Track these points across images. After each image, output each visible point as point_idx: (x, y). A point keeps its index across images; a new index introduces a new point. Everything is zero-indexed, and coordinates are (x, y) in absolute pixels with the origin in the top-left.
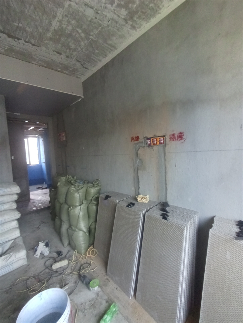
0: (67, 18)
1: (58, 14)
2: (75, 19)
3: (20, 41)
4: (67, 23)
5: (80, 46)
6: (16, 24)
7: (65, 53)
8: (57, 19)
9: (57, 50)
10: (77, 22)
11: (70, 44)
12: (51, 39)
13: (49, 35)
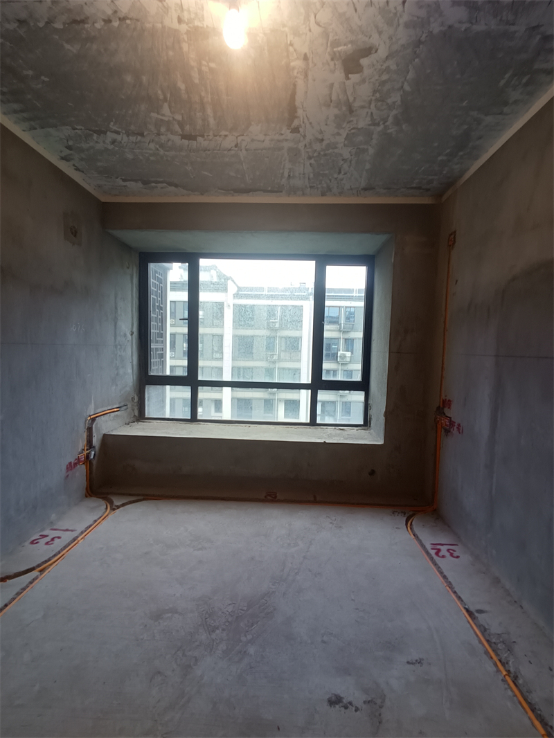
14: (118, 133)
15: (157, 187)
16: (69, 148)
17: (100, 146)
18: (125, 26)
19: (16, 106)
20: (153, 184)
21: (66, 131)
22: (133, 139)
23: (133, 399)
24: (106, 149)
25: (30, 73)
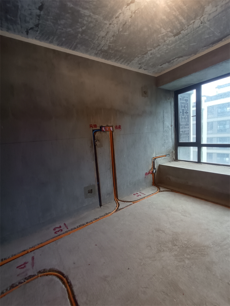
14: (151, 50)
15: (174, 62)
16: (140, 64)
17: (148, 58)
18: (136, 14)
19: (122, 60)
20: (172, 61)
21: (137, 59)
22: (157, 49)
23: (172, 152)
24: (150, 58)
25: (121, 48)
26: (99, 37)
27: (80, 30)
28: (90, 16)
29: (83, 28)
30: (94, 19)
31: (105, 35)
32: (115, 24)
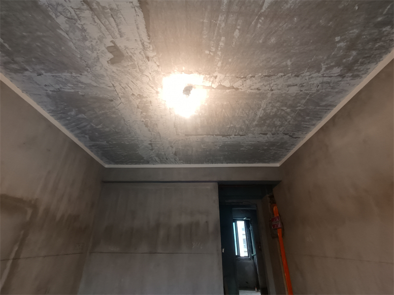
0: (271, 104)
1: (262, 105)
2: (278, 101)
3: (231, 137)
4: (271, 108)
5: (286, 120)
6: (229, 126)
7: (271, 132)
8: (261, 109)
9: (262, 133)
10: (282, 102)
11: (276, 122)
12: (256, 125)
13: (255, 123)
26: (301, 91)
27: (289, 110)
28: (264, 110)
29: (284, 108)
30: (267, 105)
31: (296, 86)
32: (270, 86)
